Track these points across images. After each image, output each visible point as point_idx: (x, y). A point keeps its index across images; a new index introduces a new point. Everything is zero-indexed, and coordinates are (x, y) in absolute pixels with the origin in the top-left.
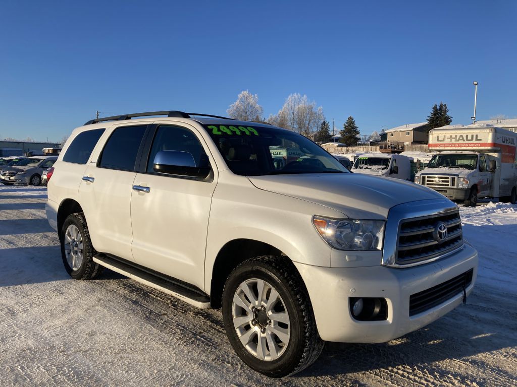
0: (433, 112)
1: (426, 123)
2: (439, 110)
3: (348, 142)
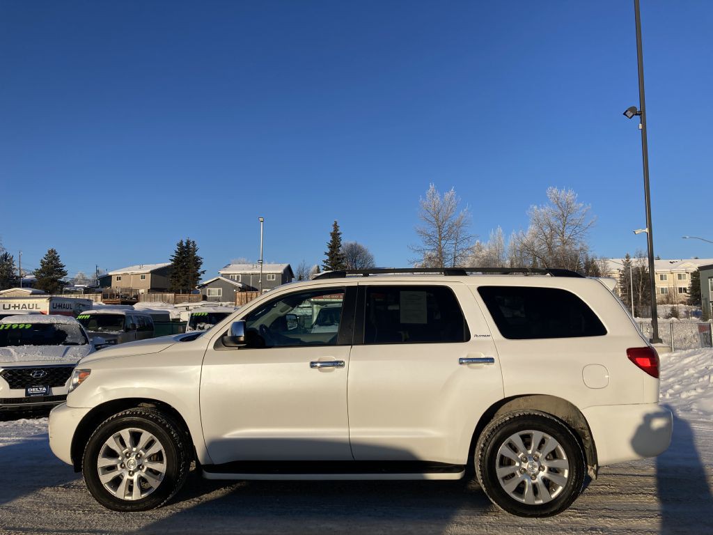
0: (177, 250)
2: (186, 248)
3: (49, 288)
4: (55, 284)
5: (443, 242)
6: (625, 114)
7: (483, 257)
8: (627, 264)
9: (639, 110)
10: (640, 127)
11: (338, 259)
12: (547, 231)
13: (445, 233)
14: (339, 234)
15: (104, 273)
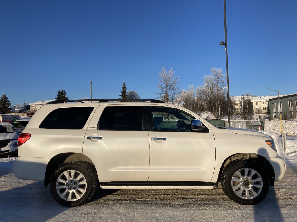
0: (58, 94)
1: (55, 100)
2: (61, 93)
3: (3, 110)
4: (6, 109)
5: (168, 90)
6: (220, 44)
7: (186, 96)
8: (243, 98)
9: (224, 42)
10: (225, 49)
11: (125, 98)
12: (211, 85)
13: (169, 87)
14: (125, 87)
15: (27, 104)
